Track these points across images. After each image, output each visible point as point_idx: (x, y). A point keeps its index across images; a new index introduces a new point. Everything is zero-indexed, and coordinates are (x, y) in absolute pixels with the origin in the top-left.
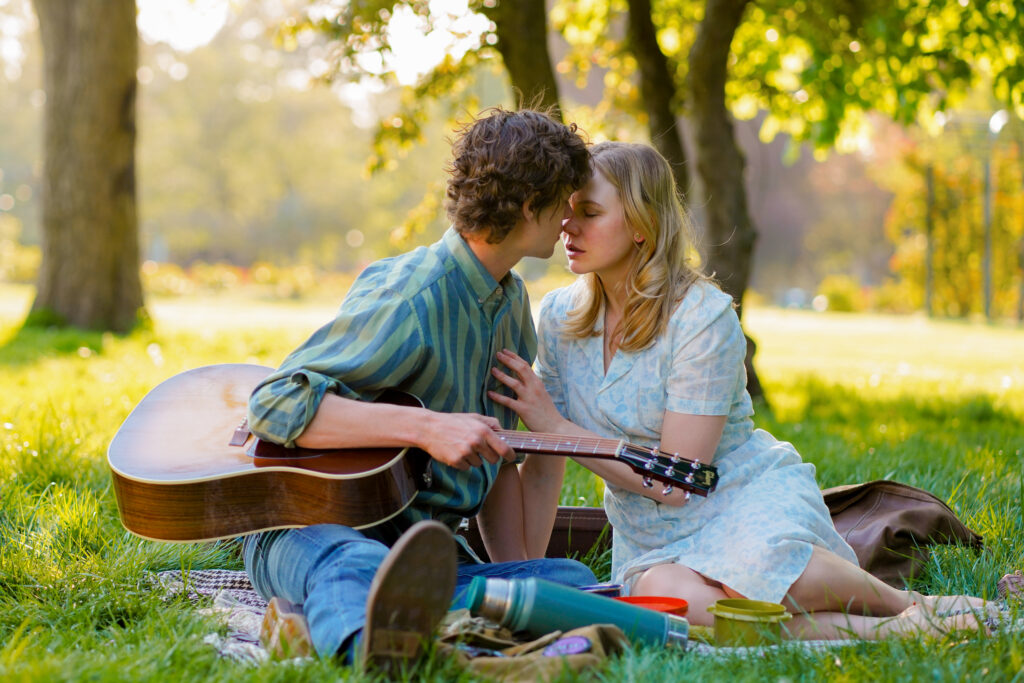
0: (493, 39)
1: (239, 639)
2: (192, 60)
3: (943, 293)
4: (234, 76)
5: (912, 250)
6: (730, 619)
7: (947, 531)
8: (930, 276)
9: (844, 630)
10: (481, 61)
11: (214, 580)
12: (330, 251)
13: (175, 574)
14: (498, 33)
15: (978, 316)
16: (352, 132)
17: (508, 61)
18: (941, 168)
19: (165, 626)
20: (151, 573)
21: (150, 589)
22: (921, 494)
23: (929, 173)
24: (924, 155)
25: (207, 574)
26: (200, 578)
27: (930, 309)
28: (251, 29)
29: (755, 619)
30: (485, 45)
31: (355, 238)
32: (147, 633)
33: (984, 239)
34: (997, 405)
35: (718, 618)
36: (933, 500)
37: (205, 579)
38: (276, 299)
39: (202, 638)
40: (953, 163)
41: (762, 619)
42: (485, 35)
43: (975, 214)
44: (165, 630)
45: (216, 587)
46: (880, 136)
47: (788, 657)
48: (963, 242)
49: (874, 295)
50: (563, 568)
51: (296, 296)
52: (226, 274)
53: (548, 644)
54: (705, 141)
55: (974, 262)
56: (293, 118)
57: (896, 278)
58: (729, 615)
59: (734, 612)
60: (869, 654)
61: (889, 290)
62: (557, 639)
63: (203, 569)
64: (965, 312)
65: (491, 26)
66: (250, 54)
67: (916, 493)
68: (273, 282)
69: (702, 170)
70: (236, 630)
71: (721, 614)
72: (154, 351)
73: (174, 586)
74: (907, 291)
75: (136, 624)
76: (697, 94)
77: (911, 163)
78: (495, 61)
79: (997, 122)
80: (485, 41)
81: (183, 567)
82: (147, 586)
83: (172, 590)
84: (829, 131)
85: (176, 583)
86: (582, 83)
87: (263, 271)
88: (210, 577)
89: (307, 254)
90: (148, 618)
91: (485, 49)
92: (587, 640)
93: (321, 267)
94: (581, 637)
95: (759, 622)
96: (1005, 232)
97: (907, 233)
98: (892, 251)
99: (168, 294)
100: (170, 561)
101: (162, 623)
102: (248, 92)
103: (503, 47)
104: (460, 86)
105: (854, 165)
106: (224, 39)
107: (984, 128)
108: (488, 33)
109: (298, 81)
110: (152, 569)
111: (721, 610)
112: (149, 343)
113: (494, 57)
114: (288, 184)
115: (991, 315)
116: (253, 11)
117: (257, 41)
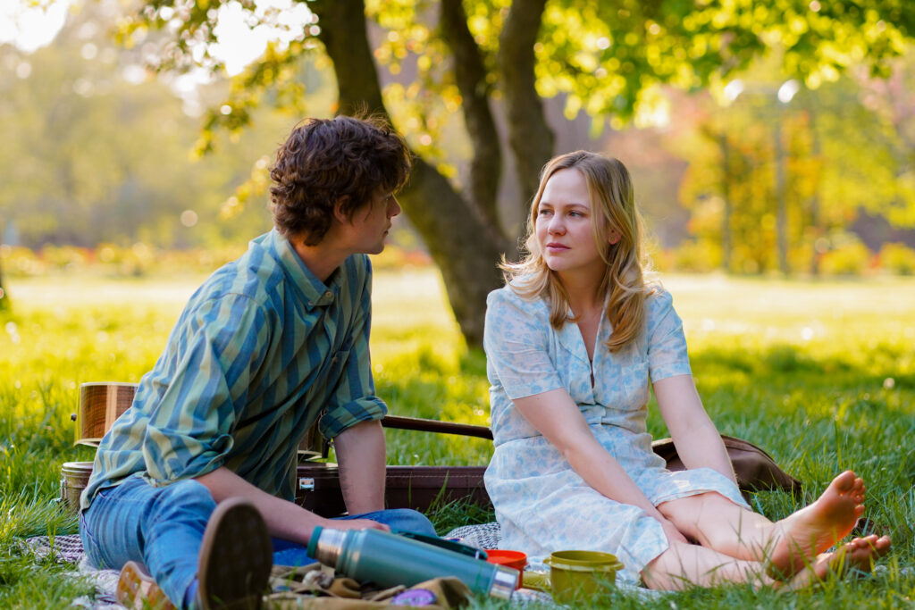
0: (316, 30)
1: (105, 601)
2: (36, 59)
3: (741, 253)
4: (75, 72)
5: (711, 212)
6: (568, 571)
7: (769, 480)
8: (726, 237)
9: (678, 577)
10: (304, 51)
11: (79, 544)
12: (166, 231)
13: (42, 539)
14: (319, 24)
15: (774, 273)
16: (184, 122)
17: (331, 52)
18: (734, 137)
19: (36, 590)
20: (20, 539)
21: (21, 555)
22: (741, 444)
23: (722, 141)
24: (719, 125)
25: (71, 538)
26: (65, 543)
27: (727, 267)
28: (88, 30)
29: (591, 569)
30: (308, 36)
31: (189, 217)
32: (20, 597)
33: (778, 201)
34: (801, 356)
35: (554, 569)
36: (753, 449)
37: (70, 543)
38: (119, 276)
39: (71, 602)
40: (747, 132)
41: (598, 569)
42: (307, 27)
43: (767, 178)
44: (36, 594)
45: (81, 551)
46: (676, 109)
47: (625, 604)
48: (758, 204)
49: (675, 256)
50: (400, 518)
51: (138, 273)
52: (75, 256)
53: (395, 595)
54: (516, 119)
55: (769, 223)
56: (131, 109)
57: (693, 238)
58: (566, 567)
59: (570, 564)
60: (702, 598)
61: (688, 251)
62: (402, 592)
63: (68, 534)
64: (761, 269)
65: (314, 19)
66: (89, 52)
67: (736, 443)
68: (117, 261)
69: (514, 145)
70: (103, 592)
71: (558, 566)
72: (11, 328)
73: (42, 551)
74: (707, 252)
75: (10, 589)
76: (508, 76)
77: (706, 132)
78: (318, 51)
79: (787, 92)
80: (309, 32)
81: (49, 532)
82: (17, 551)
83: (41, 554)
84: (628, 104)
85: (44, 548)
86: (395, 69)
87: (108, 252)
88: (74, 541)
89: (145, 233)
90: (20, 584)
91: (310, 41)
92: (432, 595)
93: (158, 246)
94: (425, 590)
95: (595, 572)
96: (797, 195)
97: (702, 198)
98: (688, 215)
99: (23, 275)
100: (38, 528)
101: (33, 588)
102: (85, 88)
103: (325, 37)
104: (286, 74)
105: (652, 138)
106: (65, 38)
107: (773, 99)
108: (312, 24)
109: (135, 75)
110: (22, 536)
111: (558, 562)
112: (8, 321)
113: (317, 47)
114: (126, 169)
115: (787, 271)
116: (90, 12)
117: (94, 40)
